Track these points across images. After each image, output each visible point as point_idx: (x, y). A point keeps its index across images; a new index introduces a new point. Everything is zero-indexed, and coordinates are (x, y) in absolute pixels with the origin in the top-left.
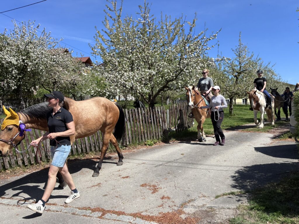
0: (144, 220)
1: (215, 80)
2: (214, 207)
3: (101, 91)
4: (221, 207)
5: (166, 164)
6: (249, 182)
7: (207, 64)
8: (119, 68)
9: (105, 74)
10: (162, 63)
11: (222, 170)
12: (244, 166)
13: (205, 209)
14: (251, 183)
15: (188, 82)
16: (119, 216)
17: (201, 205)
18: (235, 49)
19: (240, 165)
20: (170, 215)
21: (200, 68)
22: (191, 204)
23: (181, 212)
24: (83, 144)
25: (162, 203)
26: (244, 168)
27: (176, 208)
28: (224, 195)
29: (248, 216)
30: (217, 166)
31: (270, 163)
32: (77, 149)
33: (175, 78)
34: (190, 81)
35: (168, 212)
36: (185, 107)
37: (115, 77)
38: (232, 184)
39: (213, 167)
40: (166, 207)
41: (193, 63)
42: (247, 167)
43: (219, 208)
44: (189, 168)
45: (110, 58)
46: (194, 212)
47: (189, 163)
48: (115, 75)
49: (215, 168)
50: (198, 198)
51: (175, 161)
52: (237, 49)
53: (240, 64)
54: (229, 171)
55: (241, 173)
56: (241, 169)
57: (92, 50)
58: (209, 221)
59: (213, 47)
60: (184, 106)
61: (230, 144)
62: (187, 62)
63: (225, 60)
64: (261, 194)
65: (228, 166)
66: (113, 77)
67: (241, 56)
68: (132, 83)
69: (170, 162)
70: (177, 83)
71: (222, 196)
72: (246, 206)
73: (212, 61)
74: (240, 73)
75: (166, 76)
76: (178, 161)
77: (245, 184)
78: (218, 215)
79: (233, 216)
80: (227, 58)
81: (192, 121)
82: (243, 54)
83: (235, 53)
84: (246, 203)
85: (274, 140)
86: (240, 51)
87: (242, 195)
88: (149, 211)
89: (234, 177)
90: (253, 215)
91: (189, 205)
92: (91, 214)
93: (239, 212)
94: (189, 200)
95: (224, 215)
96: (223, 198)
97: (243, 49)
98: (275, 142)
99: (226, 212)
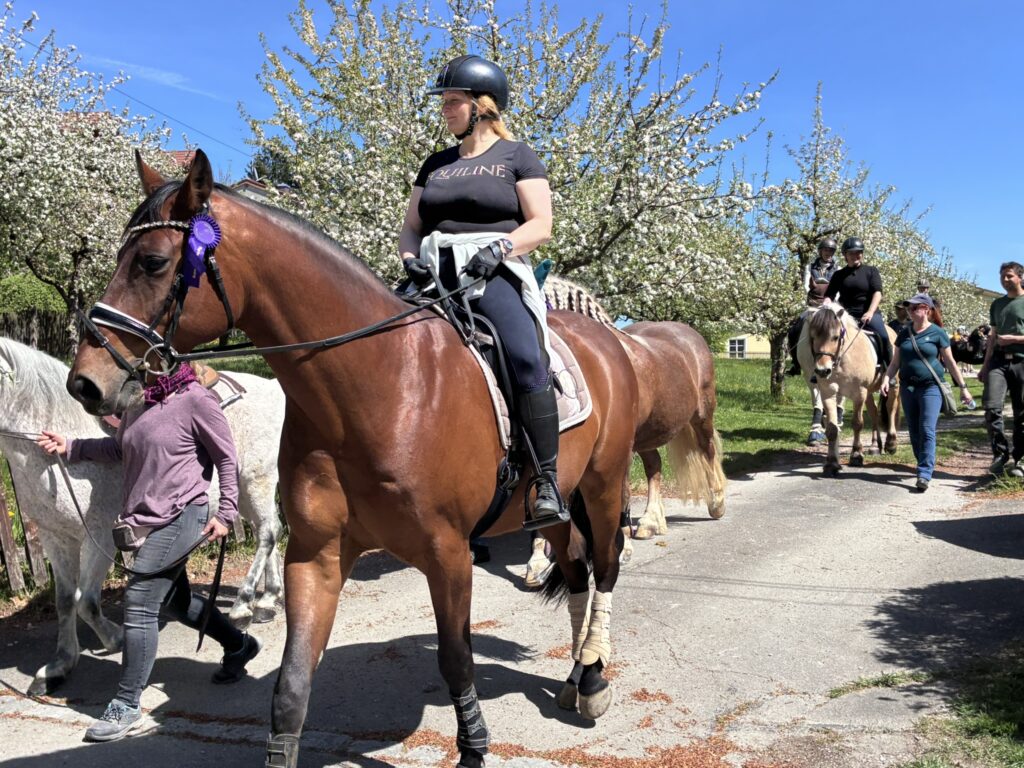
2: (834, 726)
4: (860, 728)
6: (935, 642)
12: (899, 588)
13: (802, 735)
14: (943, 645)
16: (508, 761)
17: (784, 720)
19: (885, 586)
20: (687, 755)
21: (696, 220)
22: (749, 717)
23: (722, 747)
25: (647, 715)
26: (902, 595)
27: (702, 732)
28: (858, 685)
29: (961, 754)
31: (989, 577)
33: (595, 252)
35: (678, 747)
38: (878, 650)
39: (789, 591)
40: (665, 728)
42: (912, 591)
43: (853, 729)
44: (704, 593)
46: (768, 744)
47: (699, 578)
49: (798, 595)
50: (768, 697)
52: (806, 148)
53: (815, 204)
54: (851, 605)
55: (896, 610)
56: (894, 599)
59: (742, 140)
63: (792, 192)
64: (991, 682)
65: (843, 589)
67: (819, 176)
69: (623, 571)
71: (853, 689)
72: (948, 723)
75: (562, 247)
76: (654, 568)
77: (924, 648)
78: (855, 754)
79: (910, 756)
82: (829, 167)
83: (799, 164)
84: (944, 712)
85: (973, 495)
86: (816, 156)
87: (924, 688)
88: (609, 741)
89: (874, 624)
90: (981, 751)
91: (742, 720)
92: (406, 752)
93: (926, 741)
94: (739, 703)
95: (878, 752)
96: (859, 696)
97: (828, 149)
98: (980, 504)
99: (881, 746)
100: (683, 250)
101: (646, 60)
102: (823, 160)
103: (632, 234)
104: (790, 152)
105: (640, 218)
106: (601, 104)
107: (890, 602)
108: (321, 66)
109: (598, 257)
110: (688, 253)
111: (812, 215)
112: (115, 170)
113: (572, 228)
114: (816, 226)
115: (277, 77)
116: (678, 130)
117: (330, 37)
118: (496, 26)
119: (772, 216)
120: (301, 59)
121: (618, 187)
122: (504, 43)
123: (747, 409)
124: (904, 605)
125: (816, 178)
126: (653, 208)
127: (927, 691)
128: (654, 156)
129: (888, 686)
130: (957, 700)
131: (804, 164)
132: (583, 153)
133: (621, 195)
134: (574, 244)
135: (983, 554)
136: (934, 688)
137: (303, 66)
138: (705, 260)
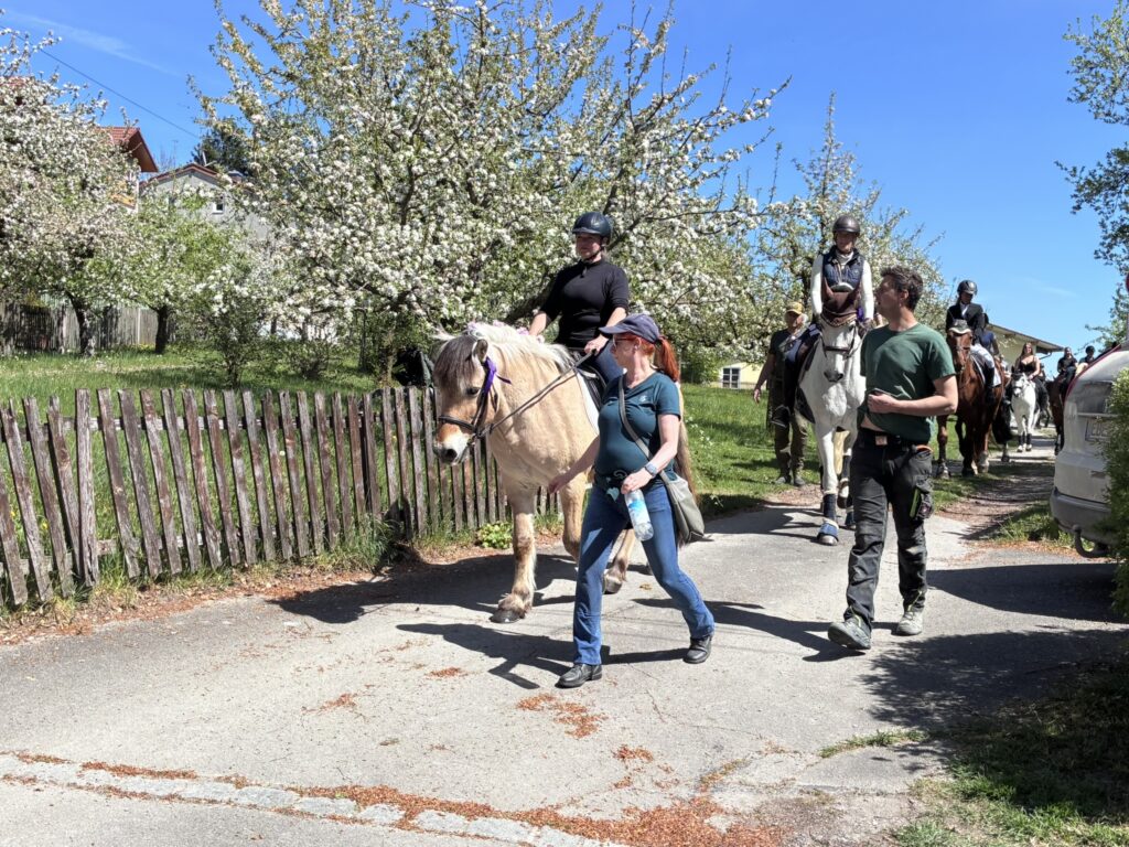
0: (578, 837)
2: (825, 787)
4: (853, 790)
6: (933, 699)
13: (792, 797)
14: (942, 703)
16: (473, 822)
17: (771, 780)
20: (668, 818)
22: (736, 777)
23: (707, 809)
24: (232, 531)
25: (626, 773)
26: (900, 649)
27: (684, 793)
28: (852, 744)
29: (956, 819)
31: (991, 630)
32: (205, 548)
35: (659, 809)
38: (873, 706)
40: (645, 788)
42: (911, 644)
43: (845, 791)
46: (755, 806)
50: (756, 755)
52: (815, 163)
58: (820, 838)
59: (748, 150)
64: (989, 742)
71: (847, 748)
72: (944, 785)
76: (637, 613)
77: (922, 705)
78: (846, 818)
79: (903, 820)
82: (839, 186)
84: (941, 774)
85: (976, 543)
87: (920, 748)
88: (586, 801)
89: (871, 680)
90: (977, 816)
91: (729, 780)
92: (360, 811)
93: (921, 805)
94: (725, 762)
95: (871, 816)
96: (852, 756)
97: (838, 166)
98: (984, 553)
99: (874, 808)
100: (681, 268)
101: (648, 56)
106: (596, 101)
107: (888, 656)
108: (285, 40)
112: (40, 144)
115: (234, 50)
116: (680, 136)
117: (297, 9)
118: (485, 8)
119: (775, 235)
120: (261, 31)
121: (613, 194)
122: (493, 28)
123: (741, 443)
124: (902, 659)
125: (824, 196)
126: (650, 221)
127: (923, 751)
128: (653, 163)
129: (882, 745)
130: (954, 761)
131: (812, 181)
132: (577, 155)
133: (616, 204)
134: (562, 255)
135: (986, 607)
136: (931, 748)
137: (264, 40)
138: (703, 280)
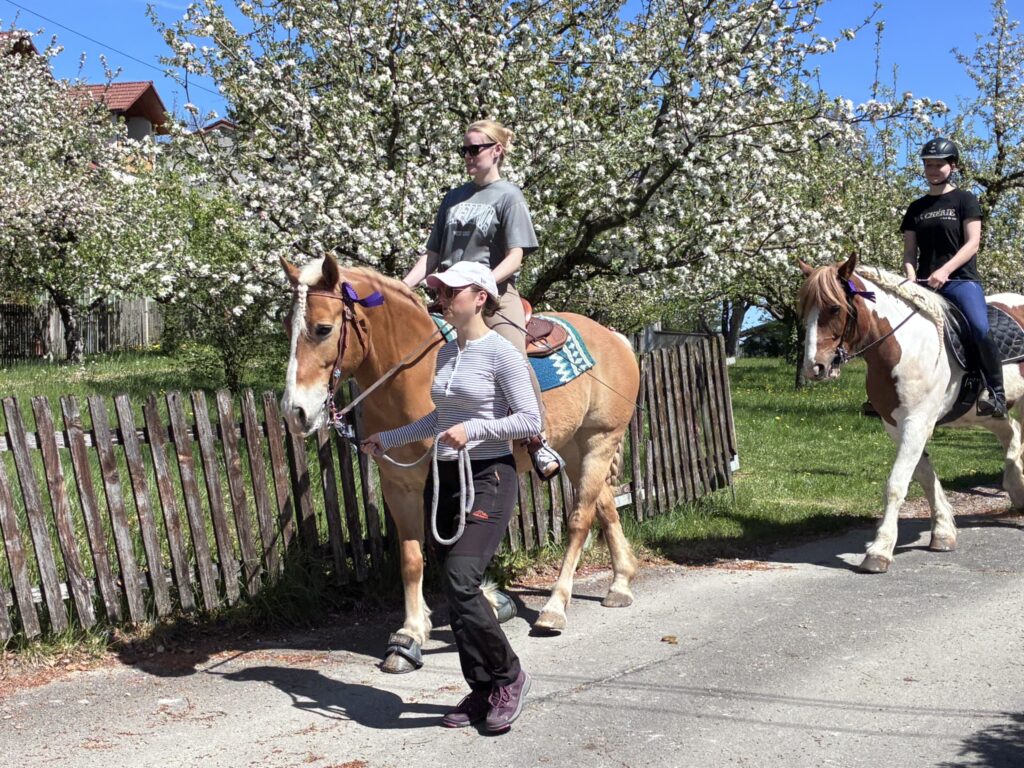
1: (857, 223)
3: (215, 276)
5: (575, 696)
7: (811, 132)
8: (320, 150)
9: (236, 182)
10: (561, 123)
11: (893, 734)
12: (1012, 710)
15: (709, 230)
18: (969, 55)
19: (994, 706)
21: (771, 155)
24: (109, 578)
26: (1013, 723)
30: (861, 706)
32: (71, 602)
33: (631, 206)
34: (716, 227)
36: (685, 374)
37: (292, 199)
39: (839, 712)
41: (736, 127)
44: (707, 716)
45: (266, 91)
47: (708, 693)
48: (294, 189)
49: (851, 719)
51: (629, 678)
52: (983, 52)
53: (999, 134)
54: (928, 736)
55: (995, 747)
56: (999, 729)
57: (170, 42)
59: (848, 37)
60: (684, 368)
61: (939, 585)
62: (700, 119)
63: (913, 111)
65: (925, 710)
66: (282, 197)
67: (1003, 92)
68: (389, 235)
69: (598, 682)
70: (644, 238)
73: (844, 119)
74: (998, 187)
75: (585, 199)
76: (646, 676)
80: (926, 103)
81: (727, 453)
82: (1018, 79)
83: (972, 76)
86: (998, 62)
102: (1008, 70)
103: (683, 179)
104: (960, 58)
105: (691, 155)
107: (988, 733)
109: (635, 214)
110: (768, 205)
111: (994, 150)
113: (595, 173)
114: (1000, 165)
121: (664, 110)
124: (1008, 738)
125: (998, 95)
131: (981, 76)
